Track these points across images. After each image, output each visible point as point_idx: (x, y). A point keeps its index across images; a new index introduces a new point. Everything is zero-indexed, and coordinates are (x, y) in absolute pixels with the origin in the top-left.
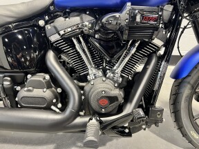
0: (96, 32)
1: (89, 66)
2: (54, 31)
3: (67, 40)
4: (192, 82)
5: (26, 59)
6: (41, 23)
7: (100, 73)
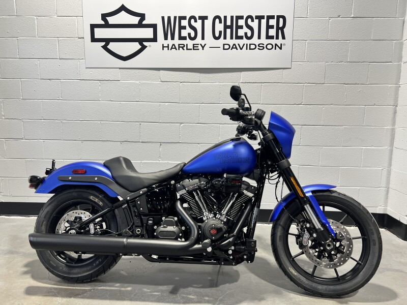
0: (209, 188)
1: (204, 211)
2: (182, 187)
3: (190, 193)
4: (282, 223)
5: (161, 207)
6: (173, 182)
7: (212, 215)
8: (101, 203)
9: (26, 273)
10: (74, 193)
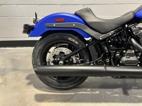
8: (77, 43)
9: (29, 84)
10: (57, 36)
